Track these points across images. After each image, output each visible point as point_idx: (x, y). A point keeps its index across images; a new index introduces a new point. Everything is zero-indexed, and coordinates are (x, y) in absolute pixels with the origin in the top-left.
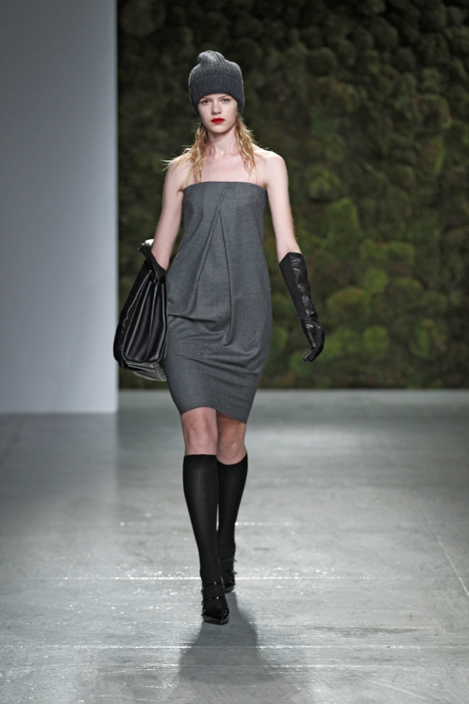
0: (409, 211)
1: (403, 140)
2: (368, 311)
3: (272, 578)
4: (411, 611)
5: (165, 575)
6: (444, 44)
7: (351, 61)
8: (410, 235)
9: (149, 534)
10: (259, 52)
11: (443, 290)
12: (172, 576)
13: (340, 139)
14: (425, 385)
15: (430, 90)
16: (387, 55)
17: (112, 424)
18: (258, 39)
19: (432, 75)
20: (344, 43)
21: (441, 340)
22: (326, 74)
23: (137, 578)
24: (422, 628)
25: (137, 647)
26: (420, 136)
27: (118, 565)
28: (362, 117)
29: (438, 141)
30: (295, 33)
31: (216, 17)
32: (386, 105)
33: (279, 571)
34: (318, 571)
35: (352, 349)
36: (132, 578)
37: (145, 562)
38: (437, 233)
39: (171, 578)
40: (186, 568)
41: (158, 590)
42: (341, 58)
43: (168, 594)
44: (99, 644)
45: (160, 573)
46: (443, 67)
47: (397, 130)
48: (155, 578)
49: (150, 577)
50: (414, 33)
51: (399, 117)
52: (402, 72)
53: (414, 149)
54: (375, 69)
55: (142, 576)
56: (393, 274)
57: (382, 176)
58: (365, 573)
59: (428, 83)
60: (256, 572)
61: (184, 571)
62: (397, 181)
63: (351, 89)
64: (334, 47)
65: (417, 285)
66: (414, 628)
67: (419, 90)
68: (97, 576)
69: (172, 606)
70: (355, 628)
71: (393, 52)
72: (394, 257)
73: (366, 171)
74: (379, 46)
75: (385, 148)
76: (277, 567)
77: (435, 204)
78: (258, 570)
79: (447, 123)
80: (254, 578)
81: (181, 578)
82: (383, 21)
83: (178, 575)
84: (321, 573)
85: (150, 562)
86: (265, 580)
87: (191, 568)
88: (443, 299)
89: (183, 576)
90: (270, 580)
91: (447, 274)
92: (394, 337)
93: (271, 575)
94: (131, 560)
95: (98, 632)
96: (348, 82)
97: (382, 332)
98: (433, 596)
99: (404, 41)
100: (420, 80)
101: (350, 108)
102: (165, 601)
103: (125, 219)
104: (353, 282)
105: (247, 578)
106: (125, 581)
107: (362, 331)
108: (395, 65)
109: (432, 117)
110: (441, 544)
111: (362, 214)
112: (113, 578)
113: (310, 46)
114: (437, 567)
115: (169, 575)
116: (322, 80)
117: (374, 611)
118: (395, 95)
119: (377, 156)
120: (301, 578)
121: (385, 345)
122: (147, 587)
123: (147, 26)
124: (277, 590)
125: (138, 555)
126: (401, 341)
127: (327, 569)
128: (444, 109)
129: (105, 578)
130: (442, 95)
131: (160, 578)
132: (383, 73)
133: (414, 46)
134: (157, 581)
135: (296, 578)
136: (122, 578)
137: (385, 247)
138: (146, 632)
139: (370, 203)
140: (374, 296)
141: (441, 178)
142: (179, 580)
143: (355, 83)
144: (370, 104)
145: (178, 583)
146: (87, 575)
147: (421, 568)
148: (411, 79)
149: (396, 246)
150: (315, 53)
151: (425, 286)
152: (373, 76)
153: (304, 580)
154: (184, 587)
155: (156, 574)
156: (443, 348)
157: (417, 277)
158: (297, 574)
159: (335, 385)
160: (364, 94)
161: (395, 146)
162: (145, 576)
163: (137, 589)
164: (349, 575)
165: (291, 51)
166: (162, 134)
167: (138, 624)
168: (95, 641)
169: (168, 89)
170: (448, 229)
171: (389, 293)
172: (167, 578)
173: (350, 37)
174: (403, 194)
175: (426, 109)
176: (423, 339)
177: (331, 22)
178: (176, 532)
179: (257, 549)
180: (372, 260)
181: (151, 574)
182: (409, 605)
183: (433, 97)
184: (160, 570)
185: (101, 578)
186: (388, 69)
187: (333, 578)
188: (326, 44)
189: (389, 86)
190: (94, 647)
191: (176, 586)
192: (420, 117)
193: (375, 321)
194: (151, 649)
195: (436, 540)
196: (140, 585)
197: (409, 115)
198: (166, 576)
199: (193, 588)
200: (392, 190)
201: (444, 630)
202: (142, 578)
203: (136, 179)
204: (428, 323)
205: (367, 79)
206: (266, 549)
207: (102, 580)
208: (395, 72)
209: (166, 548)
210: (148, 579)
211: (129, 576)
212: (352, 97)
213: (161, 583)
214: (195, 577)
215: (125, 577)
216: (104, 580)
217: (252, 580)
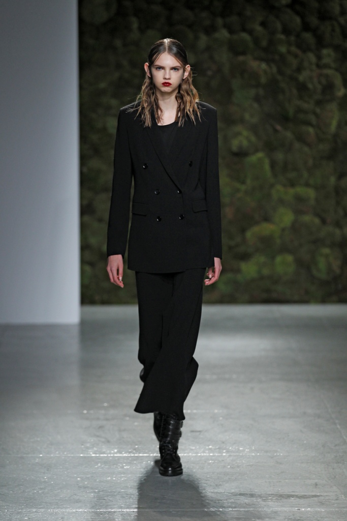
0: (310, 162)
1: (305, 106)
2: (278, 241)
3: (205, 454)
4: (316, 481)
5: (120, 452)
6: (338, 30)
7: (264, 43)
8: (312, 182)
9: (107, 420)
10: (190, 35)
11: (338, 224)
12: (126, 453)
13: (256, 105)
14: (324, 300)
15: (327, 66)
16: (293, 38)
17: (76, 332)
18: (190, 26)
19: (328, 54)
20: (259, 28)
21: (336, 265)
22: (243, 53)
23: (98, 455)
24: (326, 494)
25: (98, 510)
26: (319, 103)
27: (82, 445)
28: (273, 88)
29: (333, 107)
30: (220, 21)
31: (156, 8)
32: (292, 78)
33: (211, 449)
34: (241, 449)
35: (266, 272)
36: (94, 455)
37: (103, 442)
38: (333, 180)
39: (125, 455)
40: (137, 446)
41: (114, 465)
42: (256, 41)
43: (122, 467)
44: (68, 508)
45: (116, 451)
46: (337, 48)
47: (301, 97)
48: (112, 455)
49: (108, 454)
50: (314, 21)
51: (302, 88)
52: (304, 51)
53: (315, 113)
54: (283, 49)
55: (102, 454)
56: (298, 212)
57: (289, 135)
58: (279, 450)
59: (326, 60)
60: (192, 450)
61: (135, 449)
62: (301, 138)
63: (264, 66)
64: (251, 32)
65: (317, 221)
66: (318, 494)
67: (318, 66)
68: (65, 453)
69: (125, 477)
70: (272, 494)
71: (298, 36)
72: (299, 199)
73: (276, 131)
74: (286, 31)
75: (291, 112)
76: (209, 446)
77: (331, 157)
78: (194, 448)
79: (341, 92)
80: (190, 454)
81: (133, 455)
82: (289, 11)
83: (130, 453)
84: (243, 451)
86: (200, 456)
87: (140, 447)
88: (338, 232)
89: (134, 454)
90: (203, 456)
91: (341, 212)
92: (299, 262)
93: (204, 452)
94: (92, 440)
95: (67, 498)
96: (262, 60)
97: (290, 258)
98: (333, 469)
99: (306, 27)
100: (319, 58)
101: (263, 80)
102: (120, 473)
103: (85, 170)
104: (267, 219)
105: (185, 455)
106: (88, 457)
107: (273, 258)
108: (299, 46)
109: (329, 87)
110: (338, 426)
111: (273, 165)
112: (78, 455)
113: (231, 32)
114: (336, 445)
115: (123, 453)
116: (241, 58)
117: (287, 481)
118: (299, 70)
119: (285, 119)
120: (228, 454)
121: (291, 269)
122: (106, 462)
123: (102, 16)
124: (209, 464)
125: (98, 436)
126: (304, 265)
127: (248, 447)
128: (338, 81)
129: (72, 455)
130: (337, 70)
131: (115, 455)
132: (289, 52)
133: (315, 31)
134: (114, 457)
135: (224, 454)
136: (85, 455)
137: (291, 191)
138: (106, 498)
139: (280, 156)
140: (283, 230)
141: (336, 136)
142: (131, 457)
143: (267, 61)
144: (279, 78)
145: (130, 459)
146: (57, 453)
147: (324, 446)
148: (312, 57)
149: (301, 190)
150: (235, 37)
151: (324, 221)
152: (281, 55)
153: (230, 456)
154: (135, 462)
155: (112, 452)
156: (338, 271)
157: (317, 215)
158: (224, 451)
159: (252, 301)
160: (275, 69)
161: (299, 110)
162: (104, 453)
163: (98, 464)
164: (267, 452)
165: (217, 35)
166: (114, 102)
167: (99, 491)
168: (65, 506)
169: (119, 66)
170: (341, 176)
171: (295, 228)
172: (121, 455)
173: (263, 24)
174: (306, 149)
175: (324, 81)
176: (322, 264)
177: (248, 13)
178: (128, 418)
179: (192, 431)
180: (281, 202)
181: (108, 452)
182: (314, 476)
183: (329, 72)
184: (116, 448)
185: (69, 455)
186: (294, 49)
187: (253, 454)
188: (244, 30)
189: (294, 63)
190: (64, 510)
191: (129, 461)
192: (319, 87)
193: (284, 249)
194: (110, 512)
195: (335, 424)
196: (100, 460)
197: (310, 86)
199: (142, 463)
200: (297, 145)
201: (343, 496)
202: (102, 455)
203: (95, 138)
204: (326, 251)
205: (277, 57)
206: (200, 431)
207: (69, 457)
208: (299, 52)
209: (120, 431)
210: (106, 455)
211: (91, 453)
212: (265, 72)
213: (116, 459)
214: (143, 454)
215: (88, 454)
216: (71, 456)
217: (189, 456)
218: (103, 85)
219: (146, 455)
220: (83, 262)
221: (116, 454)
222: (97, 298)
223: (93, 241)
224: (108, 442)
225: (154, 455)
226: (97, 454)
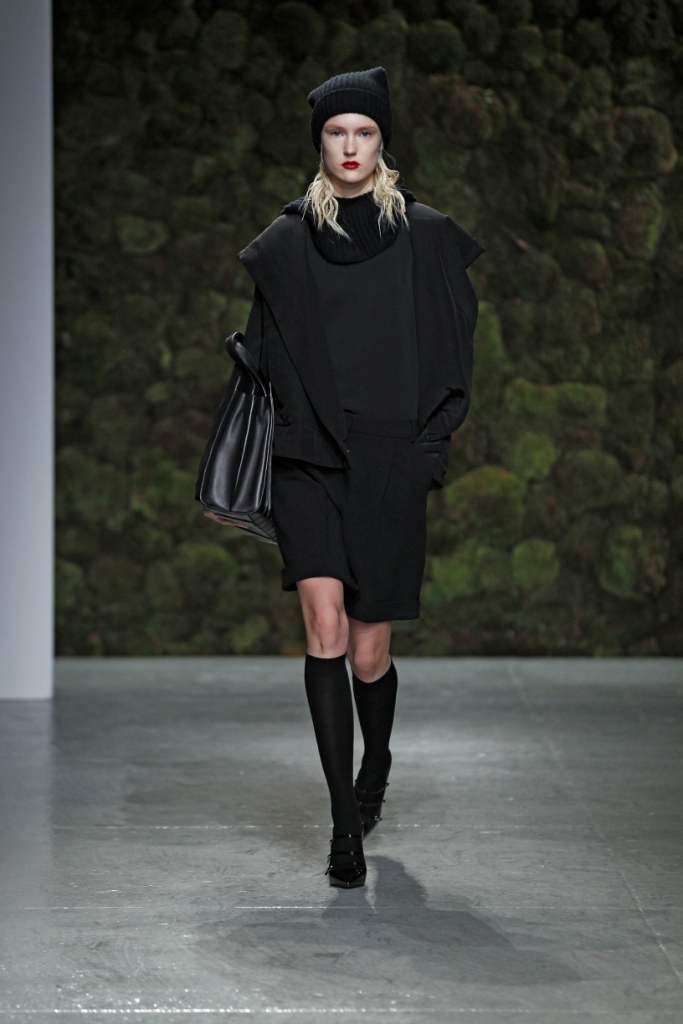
0: (597, 328)
1: (587, 194)
2: (521, 510)
3: (346, 1009)
5: (147, 1004)
6: (664, 14)
7: (491, 46)
8: (599, 371)
9: (118, 927)
10: (318, 26)
11: (660, 472)
12: (160, 1006)
13: (468, 191)
14: (625, 653)
15: (637, 100)
16: (558, 33)
17: (44, 719)
18: (315, 2)
19: (641, 73)
20: (477, 9)
21: (655, 566)
22: (442, 68)
23: (95, 1011)
26: (617, 186)
27: (59, 987)
28: (510, 150)
29: (652, 194)
32: (553, 127)
33: (360, 997)
35: (489, 581)
36: (85, 1011)
37: (108, 980)
38: (649, 364)
39: (158, 1011)
40: (187, 990)
42: (472, 39)
45: (137, 1000)
46: (661, 57)
47: (574, 173)
48: (128, 1011)
49: (118, 1008)
51: (579, 150)
52: (585, 66)
53: (607, 209)
54: (537, 62)
55: (103, 1008)
56: (567, 442)
57: (546, 259)
58: (522, 1001)
59: (634, 87)
60: (317, 998)
61: (183, 998)
62: (574, 269)
63: (489, 98)
64: (459, 20)
65: (611, 461)
67: (617, 100)
68: (18, 1006)
71: (569, 28)
72: (569, 411)
73: (519, 251)
74: (542, 17)
75: (552, 208)
76: (356, 989)
77: (642, 314)
79: (670, 160)
80: (313, 1009)
81: (178, 1011)
83: (170, 1005)
84: (437, 1001)
85: (118, 979)
86: (336, 1013)
87: (194, 991)
88: (660, 487)
89: (181, 1008)
90: (341, 1014)
91: (669, 443)
92: (569, 560)
93: (345, 1004)
94: (82, 976)
96: (487, 85)
97: (548, 550)
99: (590, 8)
100: (620, 81)
101: (488, 132)
103: (66, 337)
104: (492, 458)
106: (72, 1015)
107: (509, 549)
108: (571, 53)
109: (642, 150)
110: (662, 946)
111: (507, 335)
112: (49, 1011)
113: (413, 18)
114: (656, 991)
115: (155, 1005)
116: (435, 79)
118: (572, 108)
119: (538, 224)
120: (403, 1010)
121: (552, 574)
125: (96, 966)
126: (580, 567)
128: (664, 135)
129: (34, 1011)
130: (658, 108)
131: (137, 1011)
132: (549, 66)
133: (608, 17)
134: (133, 1015)
135: (394, 1010)
136: (65, 1011)
137: (552, 392)
139: (525, 311)
140: (531, 482)
141: (654, 263)
142: (172, 1014)
143: (498, 87)
144: (525, 126)
145: (172, 1020)
147: (627, 993)
148: (602, 78)
149: (573, 390)
150: (423, 29)
151: (627, 466)
152: (530, 73)
153: (407, 1014)
155: (130, 1003)
156: (661, 581)
157: (610, 448)
158: (393, 1002)
159: (456, 652)
160: (515, 107)
161: (571, 202)
162: (110, 1006)
165: (380, 24)
166: (137, 180)
169: (148, 96)
170: (667, 360)
171: (557, 479)
172: (150, 1011)
174: (587, 294)
175: (630, 136)
176: (622, 565)
178: (165, 924)
179: (317, 955)
180: (528, 416)
181: (120, 1003)
183: (643, 113)
184: (137, 995)
185: (27, 1011)
186: (559, 58)
187: (462, 1010)
188: (443, 14)
189: (562, 91)
192: (619, 150)
193: (535, 529)
195: (653, 939)
197: (598, 146)
198: (149, 1006)
200: (566, 285)
202: (105, 1011)
203: (90, 263)
204: (633, 533)
205: (521, 78)
206: (335, 956)
207: (27, 1015)
208: (571, 66)
209: (147, 952)
210: (114, 1011)
211: (79, 1006)
212: (492, 112)
213: (139, 1019)
214: (202, 1008)
215: (71, 1008)
216: (32, 1014)
217: (311, 1014)
218: (110, 141)
219: (208, 1010)
220: (60, 554)
221: (139, 1008)
222: (95, 639)
223: (85, 506)
224: (121, 979)
225: (228, 1011)
226: (92, 1008)
